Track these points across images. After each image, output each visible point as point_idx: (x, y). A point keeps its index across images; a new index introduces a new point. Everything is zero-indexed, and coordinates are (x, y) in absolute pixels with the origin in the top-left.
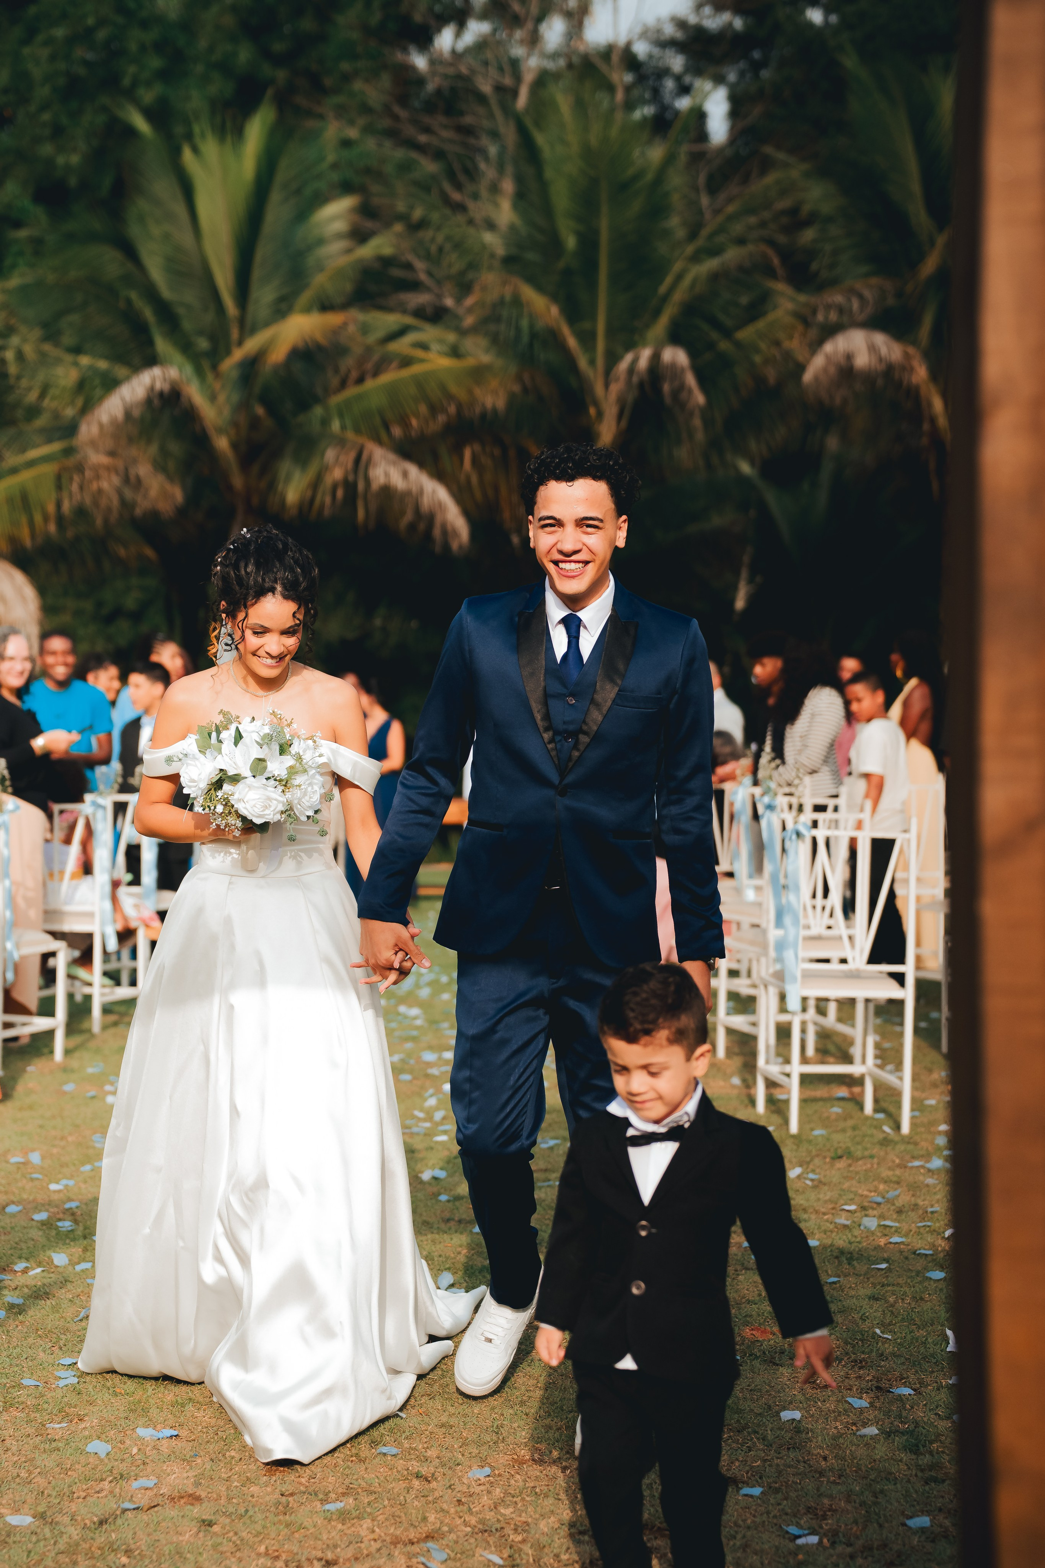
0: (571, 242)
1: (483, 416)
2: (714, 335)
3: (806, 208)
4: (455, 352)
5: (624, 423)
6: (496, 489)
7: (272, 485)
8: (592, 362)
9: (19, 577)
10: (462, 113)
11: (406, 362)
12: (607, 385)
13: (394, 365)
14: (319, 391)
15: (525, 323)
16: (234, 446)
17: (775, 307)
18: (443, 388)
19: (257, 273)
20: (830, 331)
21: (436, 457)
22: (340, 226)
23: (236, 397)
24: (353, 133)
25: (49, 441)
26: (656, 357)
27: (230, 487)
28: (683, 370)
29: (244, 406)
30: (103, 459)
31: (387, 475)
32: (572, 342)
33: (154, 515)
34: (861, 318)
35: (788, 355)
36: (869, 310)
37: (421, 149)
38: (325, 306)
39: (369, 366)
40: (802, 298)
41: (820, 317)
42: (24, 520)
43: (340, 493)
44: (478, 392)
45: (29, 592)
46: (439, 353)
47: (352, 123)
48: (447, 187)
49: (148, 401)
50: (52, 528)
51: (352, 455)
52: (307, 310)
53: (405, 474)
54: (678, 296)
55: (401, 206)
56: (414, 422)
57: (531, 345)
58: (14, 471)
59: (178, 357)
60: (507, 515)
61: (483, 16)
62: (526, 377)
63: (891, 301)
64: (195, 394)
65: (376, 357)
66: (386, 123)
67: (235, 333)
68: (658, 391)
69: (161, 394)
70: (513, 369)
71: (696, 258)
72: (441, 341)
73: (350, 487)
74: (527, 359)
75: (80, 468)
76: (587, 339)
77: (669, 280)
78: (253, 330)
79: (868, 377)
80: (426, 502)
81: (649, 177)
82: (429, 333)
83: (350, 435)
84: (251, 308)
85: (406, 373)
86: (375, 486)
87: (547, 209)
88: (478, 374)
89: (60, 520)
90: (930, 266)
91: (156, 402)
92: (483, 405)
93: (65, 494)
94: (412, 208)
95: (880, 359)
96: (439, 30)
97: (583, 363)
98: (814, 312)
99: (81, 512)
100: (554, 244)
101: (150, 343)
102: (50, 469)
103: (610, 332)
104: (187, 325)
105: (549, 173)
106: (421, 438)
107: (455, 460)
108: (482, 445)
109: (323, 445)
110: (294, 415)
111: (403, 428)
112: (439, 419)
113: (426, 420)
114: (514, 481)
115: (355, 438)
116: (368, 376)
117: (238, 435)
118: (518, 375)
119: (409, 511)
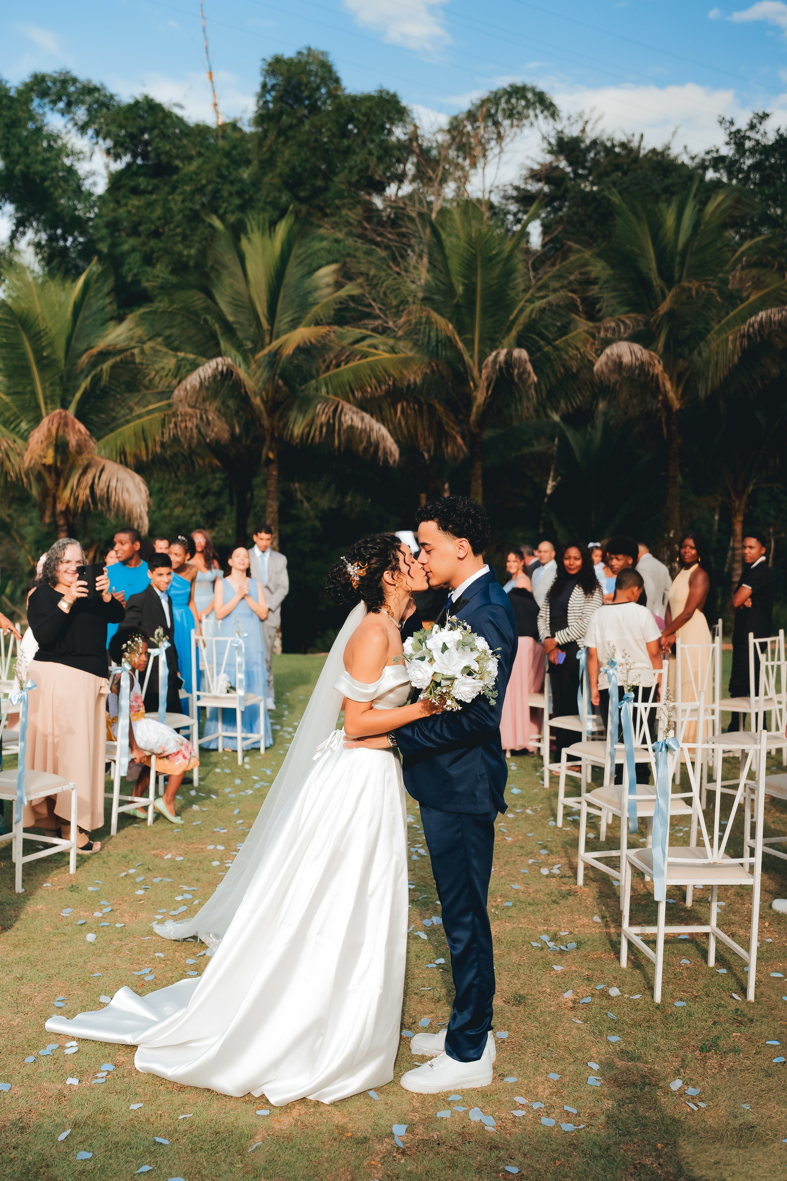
0: (460, 289)
1: (409, 386)
2: (542, 343)
3: (593, 275)
4: (393, 350)
5: (490, 392)
6: (415, 428)
7: (286, 425)
8: (472, 356)
9: (138, 478)
10: (400, 226)
11: (365, 355)
12: (480, 371)
13: (358, 357)
14: (314, 372)
15: (433, 334)
16: (264, 402)
17: (576, 328)
18: (385, 370)
19: (280, 305)
20: (607, 342)
21: (381, 409)
22: (330, 280)
23: (265, 375)
24: (340, 236)
25: (161, 400)
26: (509, 354)
27: (262, 426)
28: (526, 362)
29: (271, 379)
30: (190, 410)
31: (352, 419)
32: (460, 345)
33: (217, 441)
34: (625, 336)
35: (583, 356)
36: (629, 331)
37: (377, 244)
38: (318, 323)
39: (343, 358)
40: (591, 324)
41: (602, 334)
42: (143, 444)
43: (324, 430)
44: (405, 372)
45: (143, 487)
46: (384, 351)
47: (340, 231)
48: (391, 264)
49: (214, 376)
50: (158, 449)
51: (332, 408)
52: (308, 325)
53: (362, 419)
54: (522, 320)
55: (363, 268)
56: (369, 390)
57: (437, 346)
58: (140, 417)
59: (234, 352)
60: (422, 443)
61: (413, 180)
62: (433, 364)
63: (642, 327)
64: (242, 372)
65: (348, 353)
66: (358, 231)
67: (267, 339)
68: (511, 374)
69: (222, 372)
70: (426, 360)
71: (530, 301)
72: (385, 344)
73: (330, 427)
74: (434, 355)
75: (175, 415)
76: (469, 343)
77: (515, 312)
78: (278, 337)
79: (631, 368)
80: (374, 436)
81: (505, 254)
82: (378, 339)
83: (331, 396)
84: (276, 325)
85: (363, 361)
86: (345, 426)
87: (447, 272)
88: (406, 362)
89: (163, 445)
90: (664, 307)
91: (219, 377)
92: (409, 380)
93: (166, 431)
94: (370, 269)
95: (637, 359)
96: (389, 185)
97: (466, 357)
98: (599, 332)
99: (176, 439)
100: (450, 291)
101: (218, 344)
102: (157, 415)
103: (482, 340)
104: (240, 334)
105: (447, 251)
106: (373, 398)
107: (392, 411)
108: (408, 403)
109: (316, 402)
110: (300, 385)
111: (362, 393)
112: (384, 388)
113: (376, 388)
114: (426, 424)
115: (334, 398)
116: (343, 364)
117: (267, 396)
118: (429, 364)
119: (365, 440)
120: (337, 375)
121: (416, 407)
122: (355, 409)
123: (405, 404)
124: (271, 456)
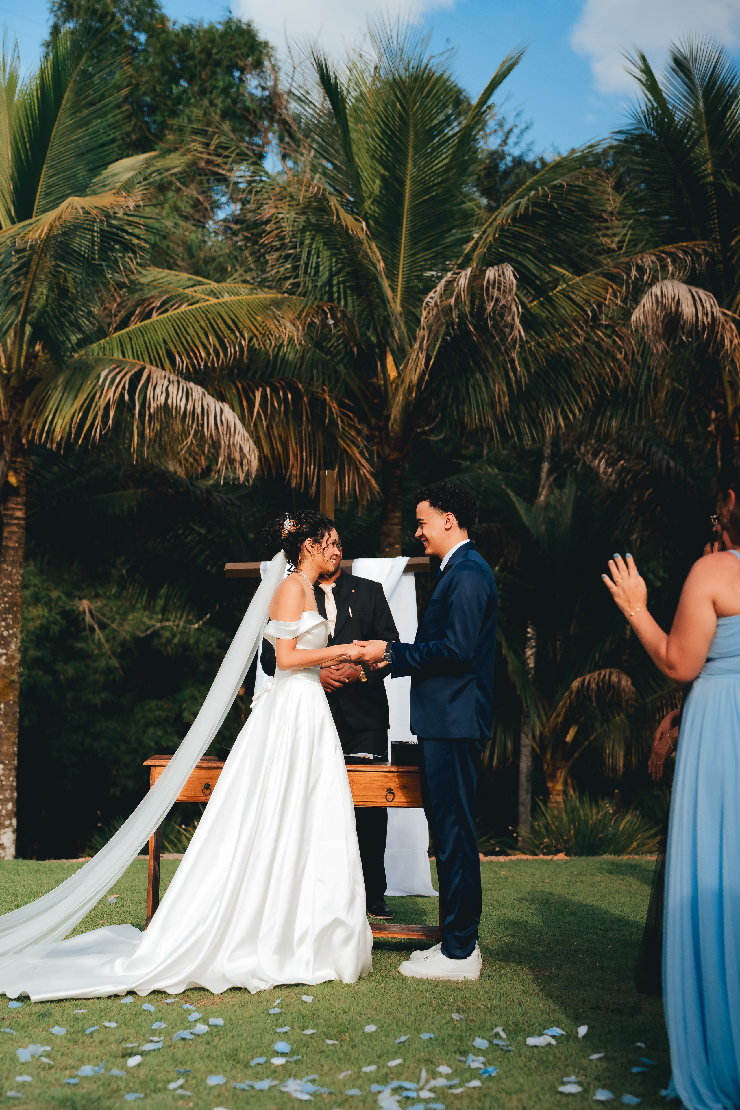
0: (376, 186)
11: (195, 301)
18: (235, 321)
26: (477, 279)
31: (166, 396)
39: (156, 304)
41: (635, 275)
43: (112, 415)
51: (129, 378)
53: (187, 395)
62: (326, 309)
65: (165, 297)
73: (124, 410)
79: (694, 329)
80: (210, 424)
82: (215, 285)
83: (131, 361)
95: (704, 314)
97: (389, 293)
98: (629, 272)
106: (210, 370)
107: (245, 403)
108: (275, 391)
109: (100, 368)
110: (75, 351)
111: (189, 357)
112: (230, 350)
113: (216, 351)
114: (306, 428)
115: (136, 361)
116: (154, 314)
117: (9, 368)
118: (318, 307)
119: (192, 433)
120: (142, 331)
121: (290, 396)
122: (173, 377)
123: (268, 390)
124: (13, 480)
